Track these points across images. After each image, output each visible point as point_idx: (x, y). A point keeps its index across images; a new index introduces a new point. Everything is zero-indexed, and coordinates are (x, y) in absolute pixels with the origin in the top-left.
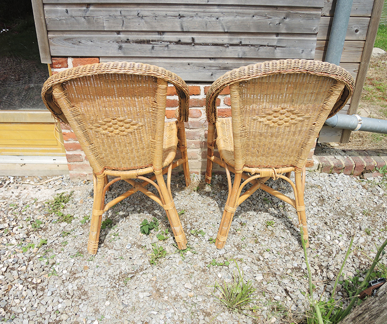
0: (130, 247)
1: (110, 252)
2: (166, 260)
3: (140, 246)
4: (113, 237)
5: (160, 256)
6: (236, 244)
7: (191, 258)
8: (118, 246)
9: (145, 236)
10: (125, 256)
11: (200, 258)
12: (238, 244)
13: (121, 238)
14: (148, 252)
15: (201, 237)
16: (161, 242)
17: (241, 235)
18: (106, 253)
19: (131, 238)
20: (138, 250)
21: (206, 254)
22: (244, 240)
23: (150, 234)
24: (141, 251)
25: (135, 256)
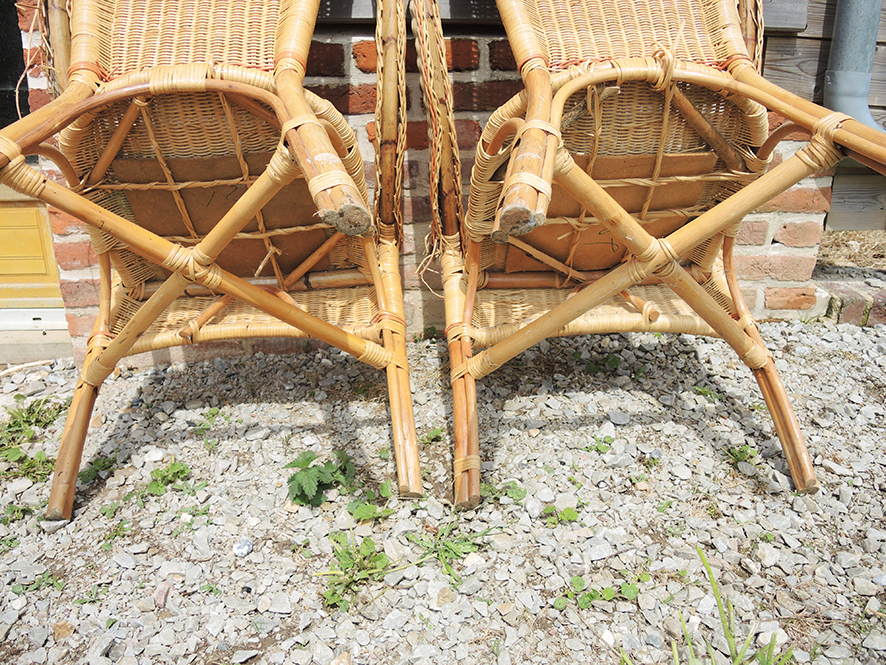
0: (245, 550)
1: (167, 568)
2: (389, 592)
3: (284, 546)
4: (186, 517)
5: (364, 574)
6: (643, 523)
7: (485, 577)
8: (203, 546)
9: (305, 511)
10: (225, 581)
11: (520, 575)
12: (651, 524)
13: (218, 520)
14: (317, 564)
15: (512, 508)
16: (366, 529)
17: (652, 496)
18: (154, 573)
19: (253, 522)
20: (276, 557)
21: (539, 562)
22: (670, 511)
23: (325, 506)
24: (288, 562)
25: (267, 581)
